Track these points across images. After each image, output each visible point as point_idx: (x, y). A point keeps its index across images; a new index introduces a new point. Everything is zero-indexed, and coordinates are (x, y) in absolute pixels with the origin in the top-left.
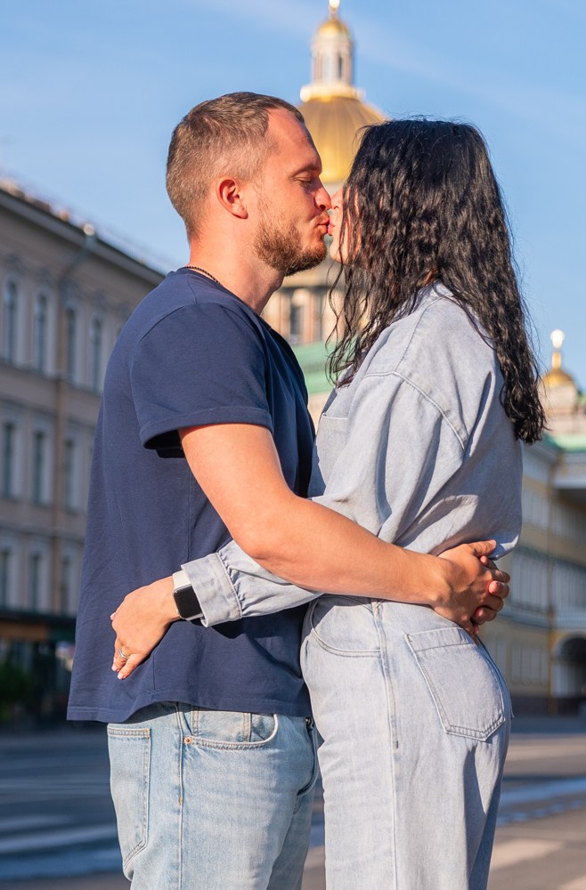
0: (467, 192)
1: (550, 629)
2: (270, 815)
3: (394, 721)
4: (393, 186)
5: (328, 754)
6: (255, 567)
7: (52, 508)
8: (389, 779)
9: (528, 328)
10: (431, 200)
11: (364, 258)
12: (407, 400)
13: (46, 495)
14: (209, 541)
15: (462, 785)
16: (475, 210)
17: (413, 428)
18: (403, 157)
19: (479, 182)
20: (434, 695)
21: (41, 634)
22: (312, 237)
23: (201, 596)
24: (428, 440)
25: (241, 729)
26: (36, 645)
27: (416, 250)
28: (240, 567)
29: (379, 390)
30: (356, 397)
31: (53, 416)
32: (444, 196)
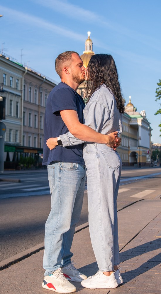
0: (109, 67)
1: (129, 150)
2: (76, 183)
3: (100, 166)
4: (95, 66)
5: (88, 172)
6: (73, 136)
7: (38, 129)
8: (99, 177)
9: (121, 92)
10: (103, 69)
11: (90, 79)
12: (98, 106)
13: (37, 127)
14: (65, 132)
15: (112, 177)
16: (111, 71)
17: (100, 111)
18: (97, 61)
19: (111, 65)
20: (107, 161)
21: (36, 152)
22: (82, 76)
23: (62, 141)
24: (102, 113)
25: (71, 167)
26: (35, 154)
27: (100, 78)
28: (70, 136)
29: (93, 104)
30: (89, 106)
31: (38, 112)
32: (105, 68)
